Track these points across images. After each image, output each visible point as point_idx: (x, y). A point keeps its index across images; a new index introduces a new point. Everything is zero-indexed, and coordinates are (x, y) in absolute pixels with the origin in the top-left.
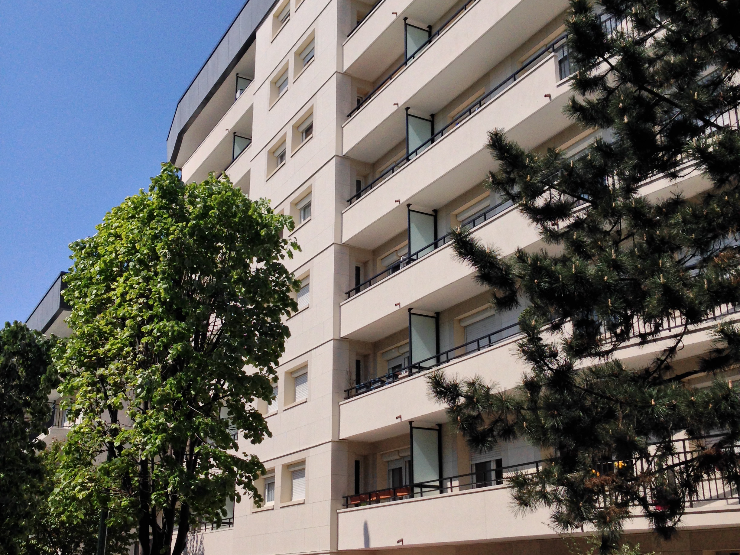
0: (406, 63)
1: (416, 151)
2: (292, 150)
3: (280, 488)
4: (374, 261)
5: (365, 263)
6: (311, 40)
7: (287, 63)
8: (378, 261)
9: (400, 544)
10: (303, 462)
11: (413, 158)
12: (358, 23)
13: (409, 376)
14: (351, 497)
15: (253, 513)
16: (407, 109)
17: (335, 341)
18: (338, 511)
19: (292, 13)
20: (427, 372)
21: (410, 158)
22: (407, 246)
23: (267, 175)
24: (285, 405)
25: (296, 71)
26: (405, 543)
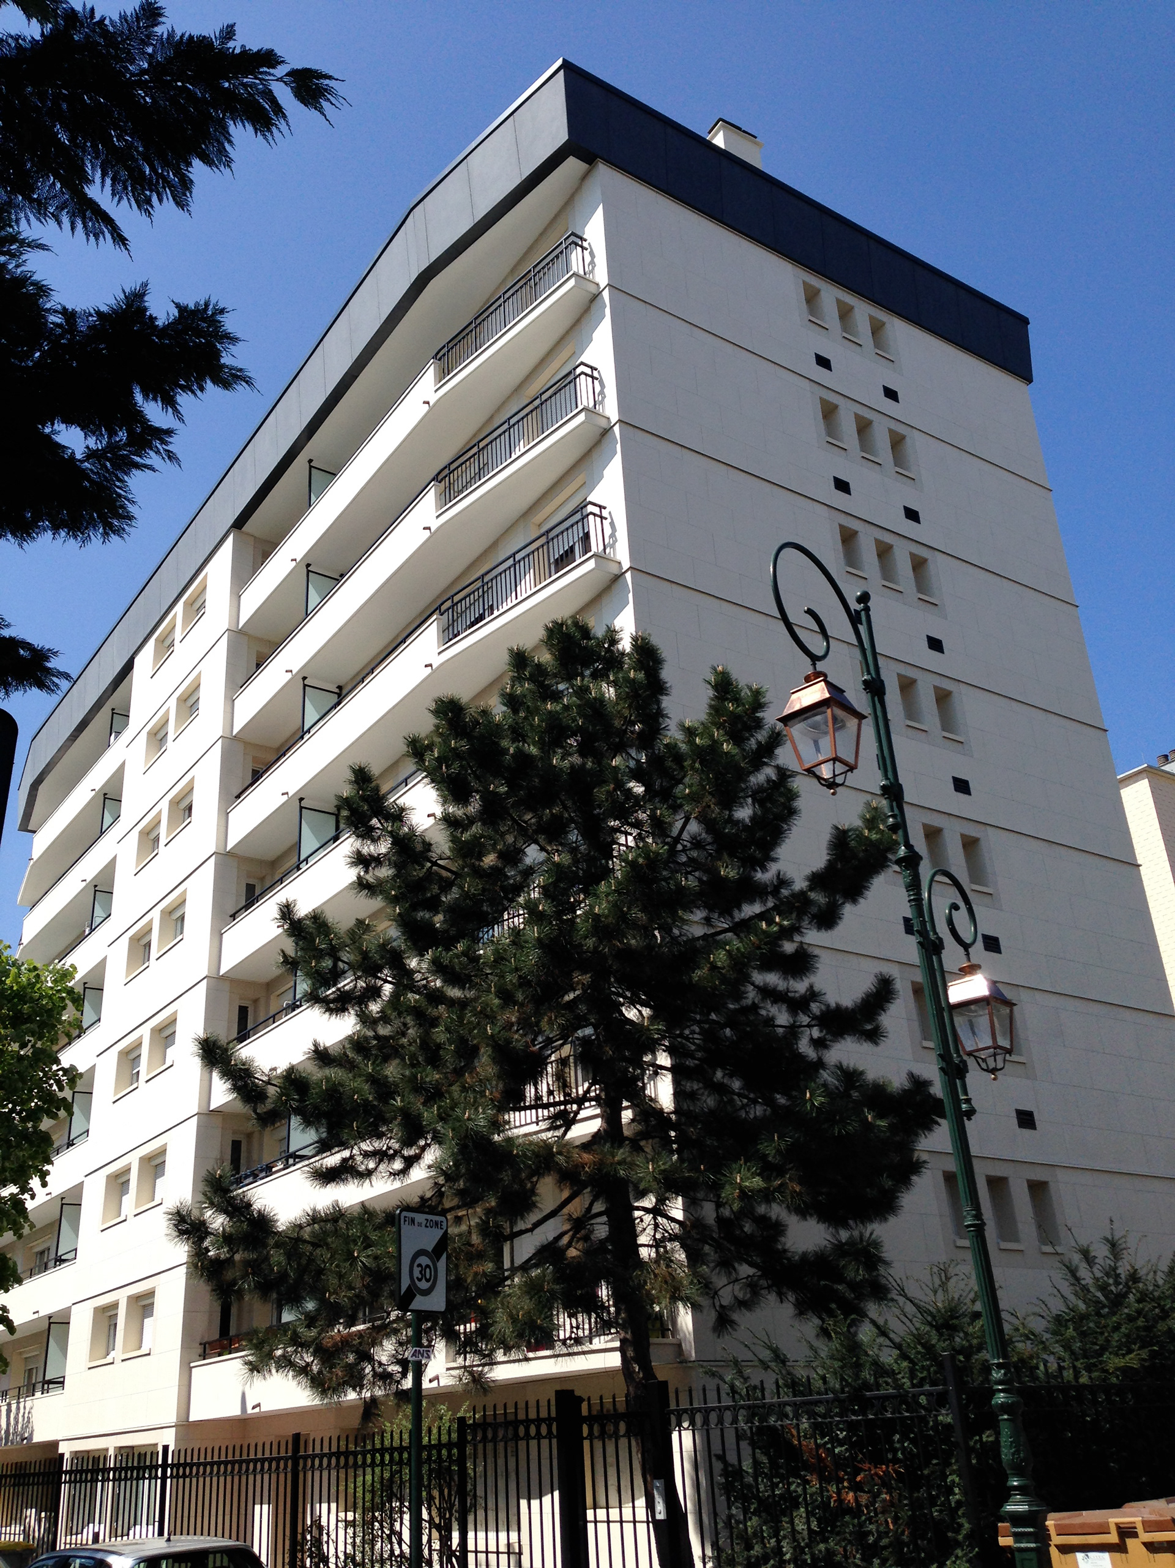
0: (302, 738)
1: (306, 860)
2: (167, 836)
3: (123, 1332)
4: (268, 998)
5: (256, 1001)
6: (196, 688)
7: (168, 710)
8: (272, 997)
9: (257, 1410)
10: (151, 1294)
11: (304, 867)
12: (258, 666)
13: (284, 1169)
14: (210, 1343)
15: (89, 1368)
16: (301, 799)
17: (202, 1116)
18: (192, 1365)
19: (176, 642)
20: (307, 1162)
21: (301, 866)
22: (292, 990)
23: (137, 865)
24: (136, 1207)
25: (177, 724)
26: (264, 1408)
